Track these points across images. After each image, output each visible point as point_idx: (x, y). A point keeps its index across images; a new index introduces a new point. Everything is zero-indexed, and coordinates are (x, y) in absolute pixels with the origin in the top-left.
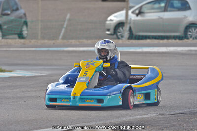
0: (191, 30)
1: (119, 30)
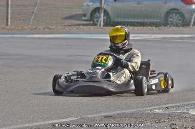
0: (172, 16)
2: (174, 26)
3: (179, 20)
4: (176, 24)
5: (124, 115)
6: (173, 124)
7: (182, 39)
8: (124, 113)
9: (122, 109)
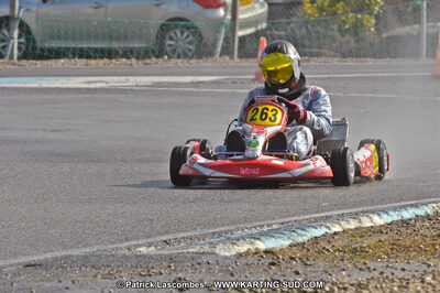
2: (179, 57)
3: (191, 43)
4: (184, 52)
5: (69, 262)
6: (180, 279)
7: (196, 87)
8: (70, 256)
9: (64, 247)
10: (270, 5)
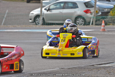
1: (37, 20)
2: (80, 25)
10: (102, 13)
